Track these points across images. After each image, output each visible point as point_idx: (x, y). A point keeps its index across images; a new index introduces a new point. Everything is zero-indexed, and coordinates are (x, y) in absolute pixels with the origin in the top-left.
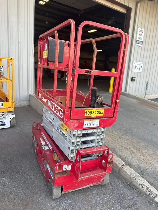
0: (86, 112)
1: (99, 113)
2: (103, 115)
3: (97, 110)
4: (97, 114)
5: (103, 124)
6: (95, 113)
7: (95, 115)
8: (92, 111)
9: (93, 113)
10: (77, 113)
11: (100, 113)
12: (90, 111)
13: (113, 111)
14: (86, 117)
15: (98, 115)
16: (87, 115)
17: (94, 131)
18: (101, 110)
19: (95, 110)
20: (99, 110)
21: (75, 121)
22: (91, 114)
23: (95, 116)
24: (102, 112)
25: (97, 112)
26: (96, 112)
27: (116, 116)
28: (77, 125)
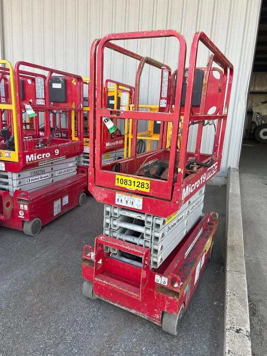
0: (116, 178)
1: (140, 186)
2: (148, 191)
3: (137, 180)
4: (137, 186)
5: (149, 207)
6: (133, 184)
7: (133, 188)
8: (128, 179)
9: (130, 184)
10: (103, 177)
11: (143, 186)
12: (124, 178)
13: (170, 188)
14: (118, 186)
15: (140, 189)
16: (119, 185)
17: (140, 217)
18: (145, 182)
19: (133, 179)
20: (141, 181)
21: (103, 189)
22: (126, 183)
23: (134, 190)
24: (145, 186)
25: (136, 182)
26: (134, 182)
27: (177, 200)
28: (106, 196)
